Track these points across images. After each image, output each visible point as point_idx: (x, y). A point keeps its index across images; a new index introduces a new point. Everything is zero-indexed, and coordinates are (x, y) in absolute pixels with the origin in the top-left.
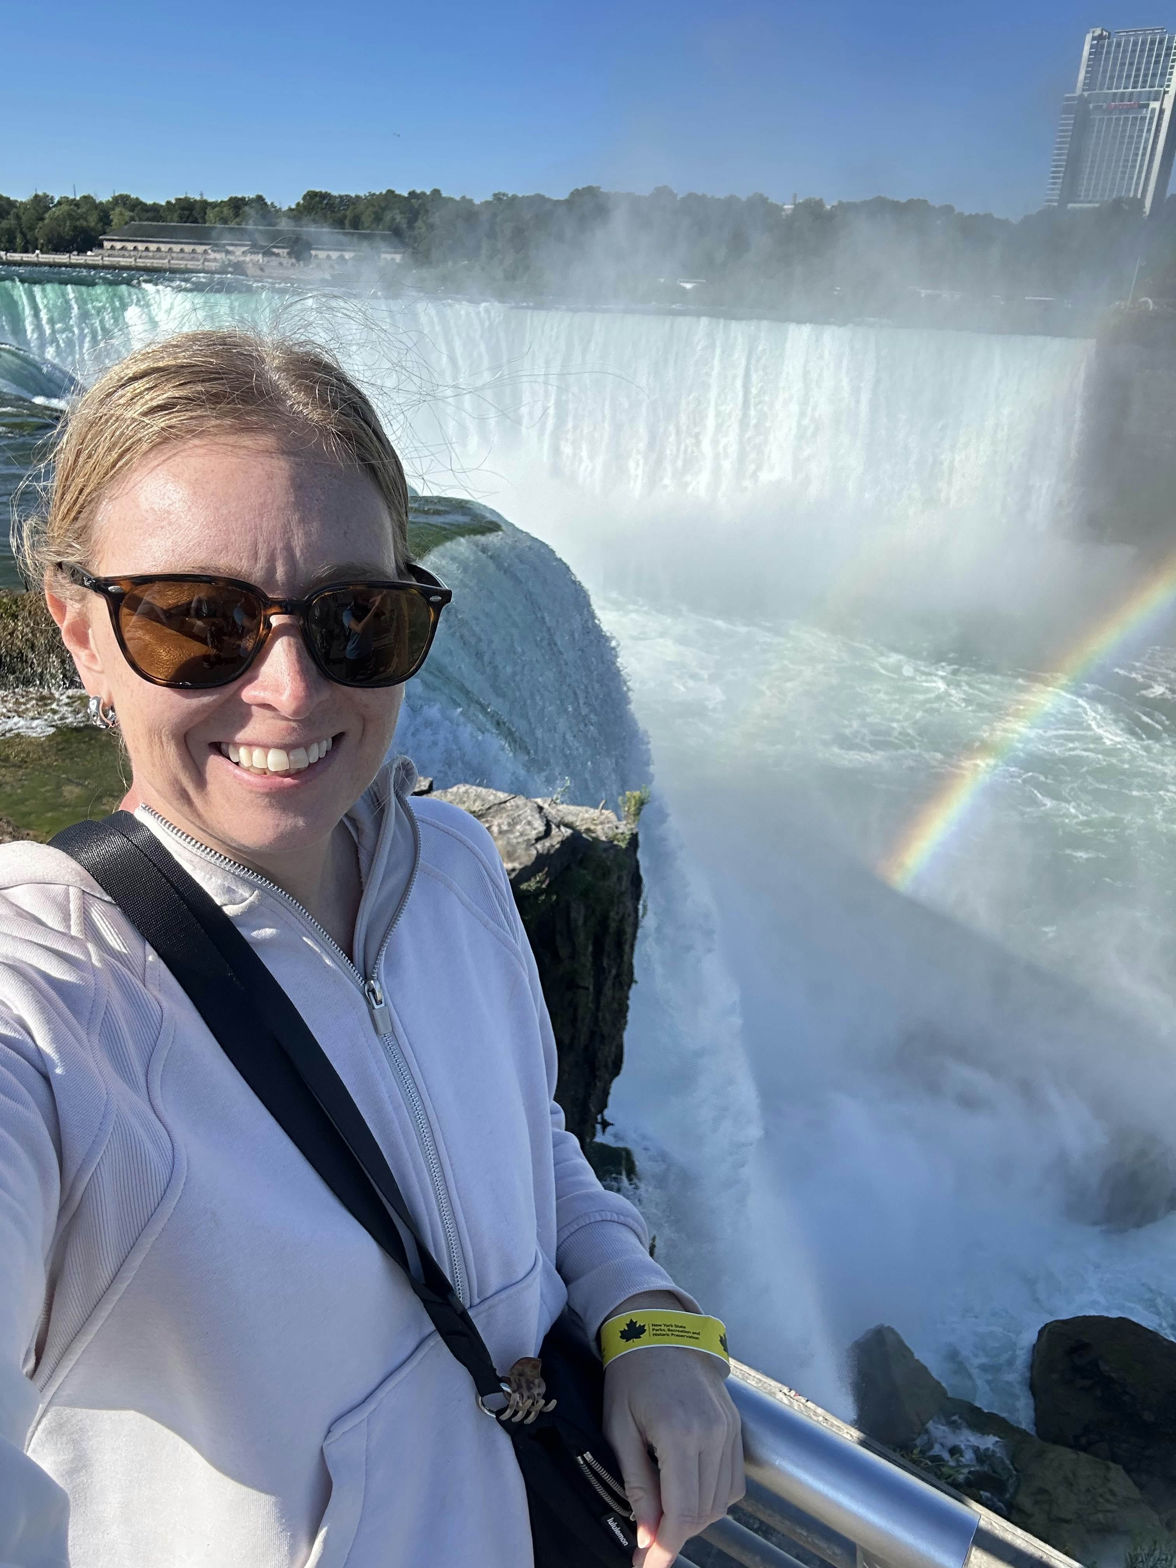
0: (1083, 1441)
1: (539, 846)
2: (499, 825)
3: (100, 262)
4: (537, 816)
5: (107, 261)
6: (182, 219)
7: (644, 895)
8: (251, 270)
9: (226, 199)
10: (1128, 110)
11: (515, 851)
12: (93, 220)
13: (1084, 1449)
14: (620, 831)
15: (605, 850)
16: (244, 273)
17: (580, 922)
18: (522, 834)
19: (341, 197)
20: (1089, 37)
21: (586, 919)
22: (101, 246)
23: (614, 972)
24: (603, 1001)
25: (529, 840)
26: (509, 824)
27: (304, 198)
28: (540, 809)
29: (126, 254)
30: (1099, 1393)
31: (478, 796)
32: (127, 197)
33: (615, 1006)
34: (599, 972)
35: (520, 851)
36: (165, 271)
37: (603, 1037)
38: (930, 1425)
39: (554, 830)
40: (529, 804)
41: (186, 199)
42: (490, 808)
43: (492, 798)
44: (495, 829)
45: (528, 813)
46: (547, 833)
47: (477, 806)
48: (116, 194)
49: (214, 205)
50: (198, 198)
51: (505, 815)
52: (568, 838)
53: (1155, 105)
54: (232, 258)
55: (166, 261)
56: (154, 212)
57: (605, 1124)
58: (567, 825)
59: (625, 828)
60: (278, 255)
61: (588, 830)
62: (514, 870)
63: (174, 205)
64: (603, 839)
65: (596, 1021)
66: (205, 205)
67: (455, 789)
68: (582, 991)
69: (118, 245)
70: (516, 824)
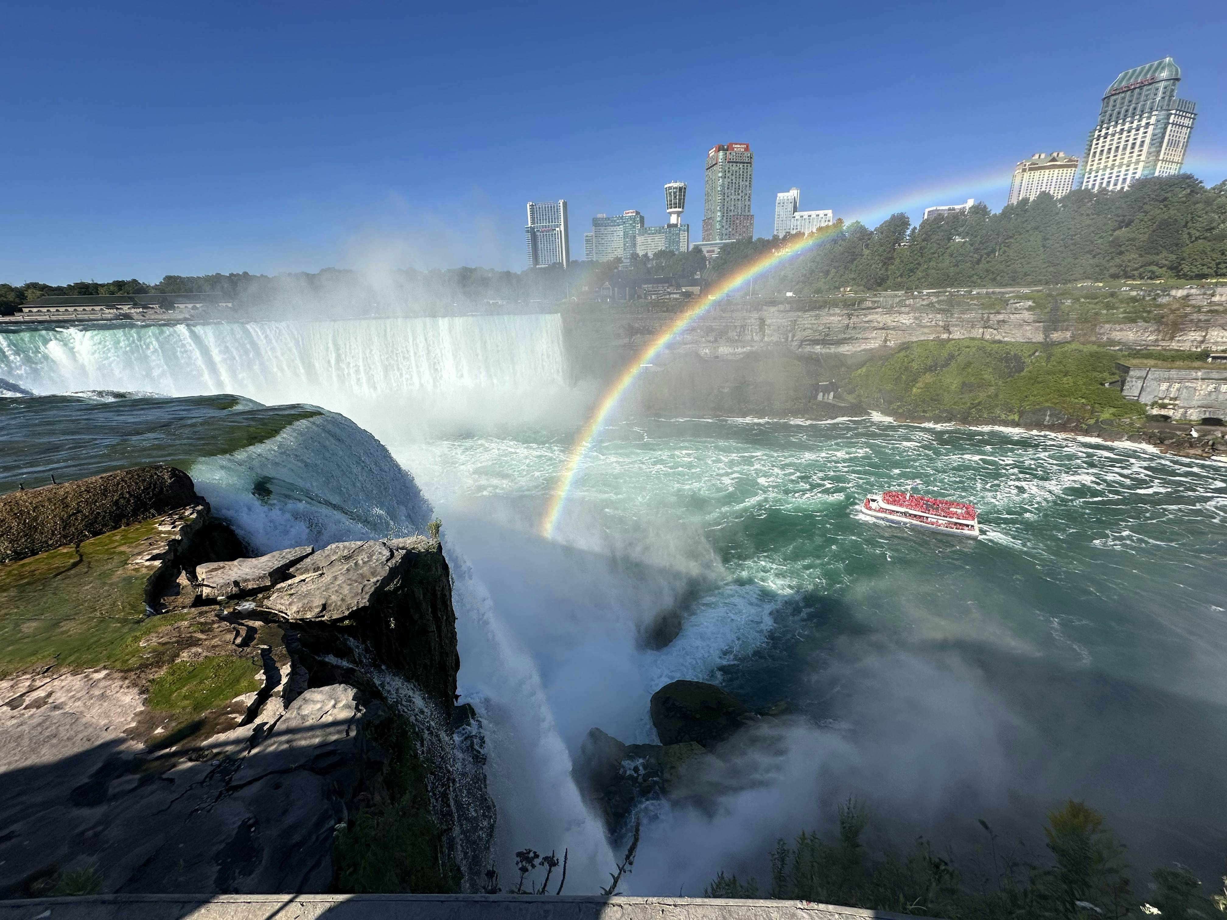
0: (679, 738)
1: (389, 564)
2: (362, 559)
3: (22, 320)
4: (384, 548)
5: (27, 318)
6: (80, 293)
7: (450, 573)
8: (136, 317)
9: (111, 282)
10: (548, 231)
11: (376, 571)
12: (11, 297)
13: (680, 741)
14: (430, 544)
15: (425, 556)
16: (132, 319)
17: (422, 597)
18: (377, 561)
19: (188, 278)
20: (528, 205)
21: (424, 595)
22: (21, 311)
23: (445, 618)
24: (443, 635)
25: (382, 562)
26: (368, 557)
27: (164, 279)
28: (384, 544)
29: (41, 314)
30: (678, 715)
31: (345, 547)
32: (37, 284)
33: (450, 635)
34: (437, 620)
35: (379, 569)
36: (74, 321)
37: (447, 653)
38: (623, 763)
39: (396, 553)
40: (378, 543)
41: (82, 283)
42: (354, 551)
43: (353, 546)
44: (360, 562)
45: (378, 548)
46: (392, 555)
47: (346, 553)
48: (28, 282)
49: (102, 286)
50: (91, 282)
51: (364, 553)
52: (404, 555)
53: (557, 229)
54: (121, 311)
55: (74, 316)
56: (59, 290)
57: (457, 697)
58: (402, 548)
59: (432, 542)
60: (153, 308)
61: (413, 549)
62: (378, 581)
63: (73, 287)
64: (423, 550)
65: (441, 646)
66: (96, 286)
67: (329, 547)
68: (431, 634)
69: (35, 310)
70: (372, 556)
